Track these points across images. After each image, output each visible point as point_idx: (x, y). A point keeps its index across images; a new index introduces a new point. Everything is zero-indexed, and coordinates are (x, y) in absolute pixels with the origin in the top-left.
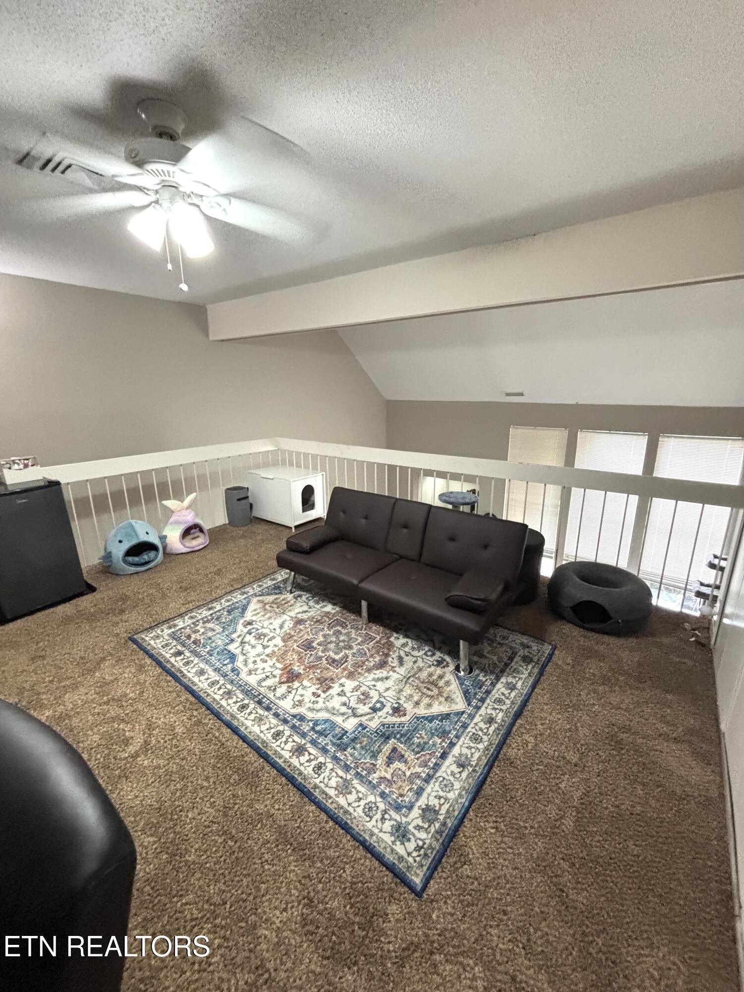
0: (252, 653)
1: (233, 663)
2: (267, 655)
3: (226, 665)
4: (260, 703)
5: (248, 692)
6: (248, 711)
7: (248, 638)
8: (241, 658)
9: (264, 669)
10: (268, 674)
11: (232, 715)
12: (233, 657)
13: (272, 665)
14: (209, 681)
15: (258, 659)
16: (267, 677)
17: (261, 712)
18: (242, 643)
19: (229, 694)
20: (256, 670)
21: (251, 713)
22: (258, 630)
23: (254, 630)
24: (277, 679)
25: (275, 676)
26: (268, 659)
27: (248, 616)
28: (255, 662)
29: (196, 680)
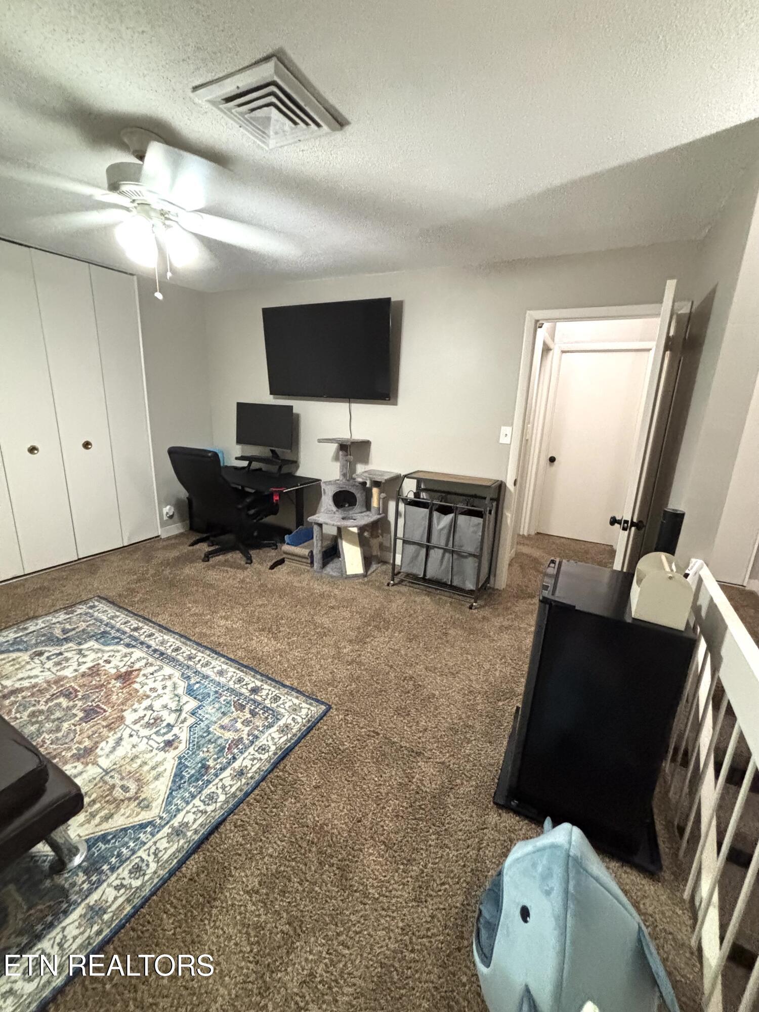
0: (167, 699)
1: (189, 685)
2: (148, 697)
3: (197, 683)
4: (162, 654)
5: (173, 661)
7: (170, 718)
8: (180, 691)
9: (155, 681)
10: (152, 676)
11: (186, 644)
12: (190, 691)
13: (145, 687)
14: (211, 666)
15: (160, 691)
16: (152, 674)
17: (162, 649)
18: (179, 711)
19: (190, 658)
20: (163, 680)
21: (171, 646)
22: (157, 733)
23: (163, 731)
24: (142, 673)
25: (144, 675)
26: (148, 693)
27: (169, 762)
28: (164, 688)
29: (225, 667)
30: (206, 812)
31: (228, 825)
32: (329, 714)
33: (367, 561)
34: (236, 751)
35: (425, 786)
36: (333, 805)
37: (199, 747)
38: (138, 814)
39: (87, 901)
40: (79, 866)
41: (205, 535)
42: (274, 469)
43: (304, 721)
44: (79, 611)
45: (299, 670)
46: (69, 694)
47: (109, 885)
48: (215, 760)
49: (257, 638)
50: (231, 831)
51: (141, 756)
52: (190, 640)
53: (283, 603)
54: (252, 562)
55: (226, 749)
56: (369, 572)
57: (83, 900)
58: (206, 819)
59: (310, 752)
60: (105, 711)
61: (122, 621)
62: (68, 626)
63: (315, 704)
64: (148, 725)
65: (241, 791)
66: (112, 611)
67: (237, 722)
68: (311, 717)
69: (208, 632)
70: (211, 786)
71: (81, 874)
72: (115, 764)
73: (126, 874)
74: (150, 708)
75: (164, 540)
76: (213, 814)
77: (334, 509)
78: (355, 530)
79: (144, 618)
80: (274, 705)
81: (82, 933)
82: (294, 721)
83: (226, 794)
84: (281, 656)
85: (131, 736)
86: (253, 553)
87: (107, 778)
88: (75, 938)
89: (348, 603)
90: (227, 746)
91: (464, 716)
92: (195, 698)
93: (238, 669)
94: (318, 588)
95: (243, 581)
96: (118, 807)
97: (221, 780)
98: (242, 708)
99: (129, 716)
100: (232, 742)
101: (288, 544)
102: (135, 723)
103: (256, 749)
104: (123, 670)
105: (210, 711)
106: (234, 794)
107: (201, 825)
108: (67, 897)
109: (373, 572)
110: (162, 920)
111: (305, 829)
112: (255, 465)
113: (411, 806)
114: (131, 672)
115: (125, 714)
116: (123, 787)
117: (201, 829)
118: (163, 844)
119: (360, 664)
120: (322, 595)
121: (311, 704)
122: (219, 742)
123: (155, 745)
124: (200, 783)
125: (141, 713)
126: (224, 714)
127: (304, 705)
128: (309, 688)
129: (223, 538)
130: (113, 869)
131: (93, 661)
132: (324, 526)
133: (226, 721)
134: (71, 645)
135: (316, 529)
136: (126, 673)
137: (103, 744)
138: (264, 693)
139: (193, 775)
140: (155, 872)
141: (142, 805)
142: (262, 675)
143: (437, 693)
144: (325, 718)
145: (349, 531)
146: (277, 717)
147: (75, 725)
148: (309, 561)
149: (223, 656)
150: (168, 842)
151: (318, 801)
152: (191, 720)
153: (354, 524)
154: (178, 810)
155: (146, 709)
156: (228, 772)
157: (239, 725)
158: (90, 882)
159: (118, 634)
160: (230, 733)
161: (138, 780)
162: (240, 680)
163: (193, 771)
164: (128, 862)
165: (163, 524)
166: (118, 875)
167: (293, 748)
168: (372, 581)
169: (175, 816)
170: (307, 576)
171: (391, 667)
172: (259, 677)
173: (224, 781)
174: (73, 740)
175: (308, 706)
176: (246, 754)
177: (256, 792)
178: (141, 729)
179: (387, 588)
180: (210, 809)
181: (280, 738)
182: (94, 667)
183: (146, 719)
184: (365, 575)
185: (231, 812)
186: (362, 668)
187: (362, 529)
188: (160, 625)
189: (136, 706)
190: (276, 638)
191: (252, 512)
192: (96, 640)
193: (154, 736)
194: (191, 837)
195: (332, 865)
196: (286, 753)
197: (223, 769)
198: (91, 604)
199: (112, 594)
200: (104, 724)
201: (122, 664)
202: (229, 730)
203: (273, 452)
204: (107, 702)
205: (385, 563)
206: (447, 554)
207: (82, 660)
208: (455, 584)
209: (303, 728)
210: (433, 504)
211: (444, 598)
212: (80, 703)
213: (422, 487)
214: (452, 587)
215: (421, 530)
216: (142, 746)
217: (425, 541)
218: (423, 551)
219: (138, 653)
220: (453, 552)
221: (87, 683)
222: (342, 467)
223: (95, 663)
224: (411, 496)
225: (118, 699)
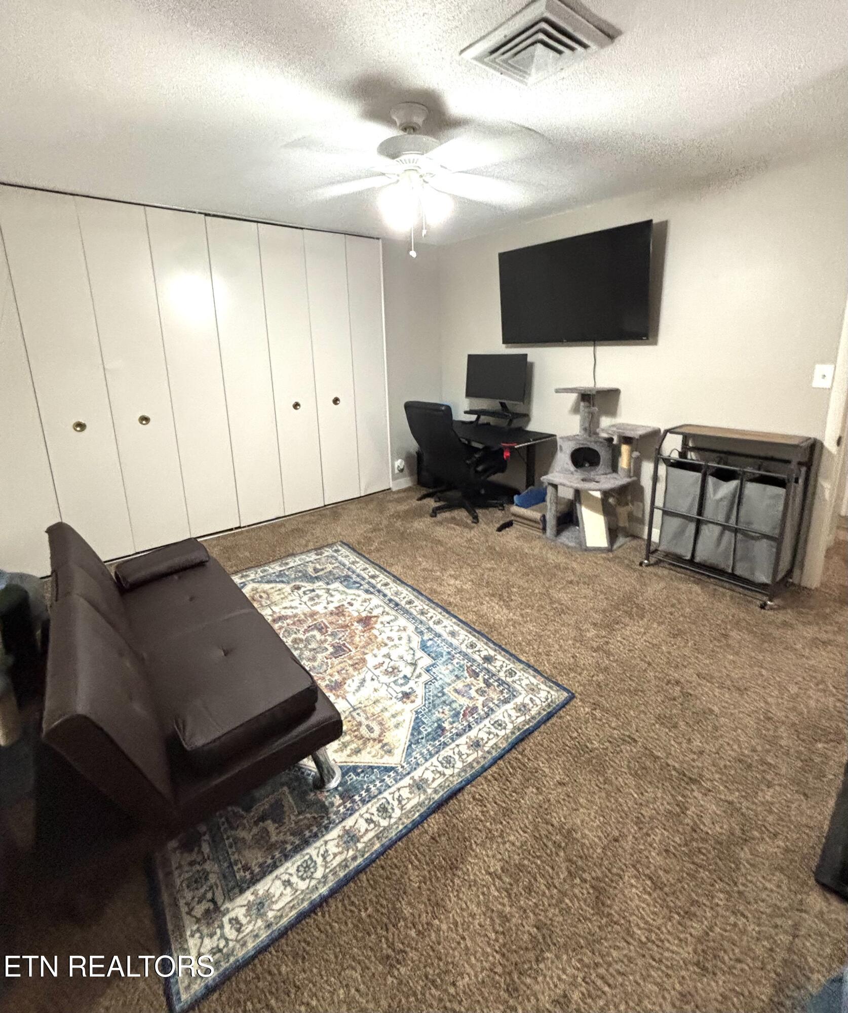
0: (402, 650)
1: (423, 641)
2: (386, 645)
3: (431, 639)
4: (397, 605)
5: (406, 613)
6: (406, 600)
7: (407, 671)
8: (415, 645)
9: (391, 630)
10: (388, 625)
11: (418, 598)
12: (423, 647)
13: (383, 634)
14: (443, 625)
15: (397, 642)
16: (388, 623)
17: (397, 599)
18: (414, 665)
19: (422, 613)
20: (399, 630)
21: (404, 598)
22: (395, 682)
23: (401, 681)
24: (380, 620)
25: (382, 623)
26: (386, 641)
27: (407, 713)
28: (400, 639)
29: (456, 628)
30: (444, 775)
31: (465, 796)
32: (572, 703)
33: (613, 533)
34: (471, 719)
35: (704, 825)
36: (581, 810)
37: (434, 706)
38: (382, 757)
39: (343, 824)
40: (336, 789)
41: (431, 490)
42: (503, 423)
43: (544, 704)
44: (326, 554)
45: (535, 646)
46: (321, 629)
47: (361, 816)
48: (452, 723)
49: (488, 603)
50: (470, 803)
51: (381, 701)
52: (422, 594)
53: (513, 570)
54: (478, 521)
55: (461, 715)
56: (615, 546)
57: (340, 822)
58: (445, 781)
59: (551, 742)
60: (350, 651)
61: (360, 566)
62: (318, 566)
63: (555, 688)
64: (387, 672)
65: (478, 763)
66: (353, 557)
67: (470, 689)
68: (552, 702)
69: (439, 589)
70: (447, 749)
71: (338, 797)
72: (360, 703)
73: (374, 810)
75: (394, 493)
76: (451, 779)
77: (572, 468)
78: (598, 495)
79: (380, 567)
80: (509, 680)
81: (341, 853)
82: (532, 702)
83: (463, 762)
84: (515, 627)
85: (373, 679)
86: (480, 512)
87: (354, 714)
88: (335, 855)
89: (590, 580)
90: (462, 712)
92: (429, 655)
93: (470, 633)
94: (552, 557)
95: (470, 540)
96: (364, 744)
97: (458, 746)
98: (476, 675)
99: (371, 661)
100: (467, 709)
101: (517, 505)
102: (376, 667)
103: (492, 722)
104: (364, 614)
105: (444, 672)
106: (471, 765)
107: (440, 786)
108: (327, 814)
109: (620, 547)
110: (407, 868)
111: (550, 828)
112: (484, 419)
113: (686, 844)
114: (371, 617)
115: (366, 657)
116: (368, 726)
117: (440, 790)
118: (405, 793)
119: (608, 654)
120: (557, 567)
121: (550, 687)
122: (454, 706)
123: (395, 695)
124: (437, 743)
125: (380, 659)
126: (458, 677)
127: (542, 686)
128: (547, 668)
129: (450, 494)
130: (364, 802)
131: (339, 601)
132: (560, 488)
133: (460, 685)
134: (321, 583)
135: (550, 490)
136: (366, 617)
137: (349, 682)
138: (498, 664)
139: (429, 734)
140: (400, 819)
141: (385, 748)
142: (495, 644)
143: (716, 709)
144: (567, 707)
145: (592, 496)
146: (513, 694)
147: (327, 659)
148: (541, 527)
149: (455, 617)
150: (410, 793)
151: (564, 800)
152: (426, 677)
153: (598, 488)
154: (418, 764)
155: (384, 656)
156: (463, 740)
157: (473, 693)
158: (345, 807)
159: (358, 580)
160: (465, 698)
161: (381, 724)
162: (472, 646)
163: (430, 730)
164: (375, 800)
165: (394, 478)
166: (368, 809)
167: (533, 732)
168: (618, 557)
169: (415, 769)
170: (537, 544)
171: (649, 664)
172: (491, 645)
173: (460, 747)
174: (325, 671)
175: (548, 689)
176: (481, 725)
177: (494, 769)
178: (380, 675)
179: (639, 567)
180: (448, 772)
181: (517, 717)
182: (339, 607)
183: (385, 667)
184: (610, 550)
185: (469, 782)
186: (612, 658)
187: (606, 494)
188: (394, 576)
189: (376, 651)
190: (508, 607)
191: (480, 468)
192: (341, 582)
193: (392, 685)
194: (431, 794)
195: (584, 881)
196: (525, 736)
197: (459, 735)
198: (335, 548)
199: (351, 540)
200: (350, 662)
201: (362, 609)
202: (463, 696)
203: (503, 405)
204: (352, 643)
205: (635, 537)
206: (727, 533)
207: (330, 599)
208: (738, 572)
209: (542, 712)
210: (708, 466)
211: (721, 589)
212: (330, 639)
213: (691, 445)
214: (733, 576)
215: (689, 499)
216: (383, 692)
217: (694, 513)
218: (692, 527)
219: (376, 600)
220: (736, 531)
221: (334, 621)
222: (583, 421)
223: (341, 604)
224: (675, 456)
225: (360, 642)
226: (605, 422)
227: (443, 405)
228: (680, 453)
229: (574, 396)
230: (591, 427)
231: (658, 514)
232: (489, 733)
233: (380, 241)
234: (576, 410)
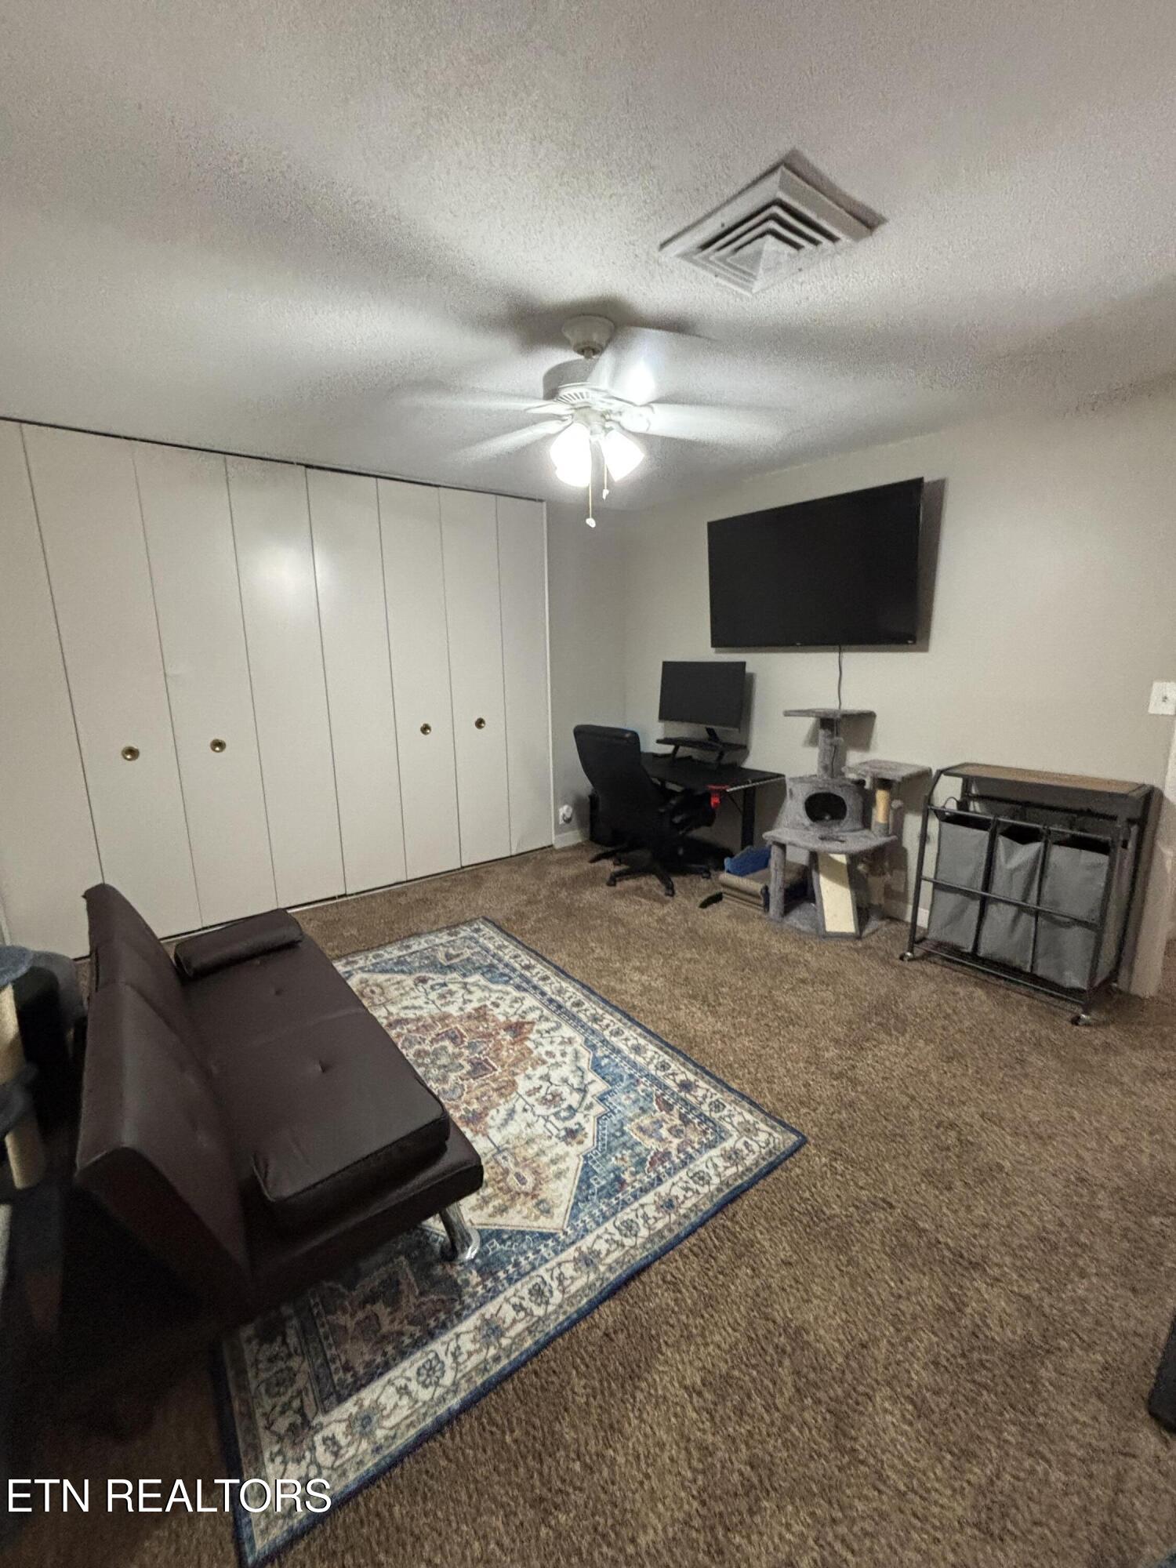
0: (566, 1071)
1: (595, 1057)
2: (544, 1062)
3: (606, 1057)
4: (560, 1007)
5: (573, 1018)
6: (572, 1000)
7: (573, 1099)
8: (584, 1063)
9: (551, 1042)
10: (547, 1035)
12: (596, 1066)
13: (540, 1048)
14: (624, 1037)
15: (559, 1058)
16: (548, 1032)
17: (559, 999)
18: (583, 1091)
19: (595, 1019)
20: (562, 1043)
21: (570, 998)
22: (556, 1114)
23: (563, 1114)
24: (536, 1027)
25: (539, 1032)
26: (544, 1057)
27: (572, 1158)
29: (642, 1042)
30: (623, 1246)
31: (652, 1277)
32: (803, 1150)
33: (863, 913)
34: (661, 1169)
35: (990, 1328)
36: (816, 1302)
37: (610, 1150)
38: (537, 1218)
39: (483, 1310)
40: (472, 1261)
41: (609, 849)
42: (711, 757)
43: (763, 1151)
44: (463, 934)
45: (752, 1070)
46: (455, 1038)
47: (507, 1300)
48: (634, 1174)
49: (687, 1007)
50: (659, 1287)
51: (537, 1140)
52: (593, 993)
53: (722, 962)
54: (673, 894)
55: (648, 1164)
56: (866, 932)
57: (477, 1308)
58: (624, 1255)
59: (773, 1203)
60: (495, 1070)
61: (512, 955)
62: (452, 951)
63: (779, 1128)
64: (544, 1101)
65: (671, 1230)
66: (499, 939)
67: (661, 1126)
68: (774, 1147)
69: (618, 987)
70: (628, 1210)
71: (475, 1273)
72: (508, 1142)
73: (525, 1293)
74: (546, 1078)
75: (557, 851)
76: (632, 1252)
77: (807, 821)
78: (842, 859)
79: (537, 954)
80: (715, 1116)
81: (478, 1351)
82: (747, 1148)
83: (649, 1229)
84: (724, 1042)
85: (525, 1110)
86: (676, 880)
87: (499, 1157)
88: (470, 1354)
89: (829, 978)
90: (649, 1158)
91: (1068, 1221)
92: (603, 1078)
93: (661, 1049)
94: (778, 946)
95: (661, 920)
96: (513, 1199)
97: (642, 1206)
98: (668, 1107)
99: (523, 1085)
100: (655, 1154)
101: (728, 872)
102: (530, 1094)
103: (691, 1174)
104: (514, 1019)
105: (623, 1101)
106: (660, 1233)
107: (617, 1261)
108: (460, 1296)
109: (873, 933)
110: (570, 1374)
111: (771, 1325)
112: (683, 751)
113: (963, 1355)
114: (523, 1024)
115: (516, 1078)
116: (518, 1175)
117: (618, 1267)
118: (569, 1270)
119: (854, 1082)
120: (784, 958)
121: (773, 1127)
122: (638, 1149)
123: (555, 1132)
124: (614, 1201)
125: (537, 1083)
126: (643, 1110)
127: (762, 1126)
128: (768, 1100)
129: (637, 854)
130: (510, 1280)
131: (480, 1000)
132: (789, 848)
133: (646, 1121)
134: (455, 975)
135: (775, 852)
136: (517, 1023)
137: (493, 1112)
138: (700, 1093)
139: (603, 1187)
140: (560, 1306)
141: (541, 1207)
142: (695, 1065)
143: (1007, 1164)
144: (797, 1156)
145: (831, 859)
146: (721, 1135)
147: (462, 1080)
148: (762, 902)
149: (640, 1025)
150: (575, 1270)
151: (791, 1286)
152: (599, 1109)
153: (840, 849)
154: (586, 1231)
155: (541, 1078)
156: (649, 1198)
157: (664, 1132)
158: (485, 1287)
159: (507, 971)
160: (653, 1140)
161: (535, 1172)
162: (664, 1066)
163: (603, 1182)
164: (527, 1278)
165: (559, 829)
166: (517, 1291)
167: (747, 1189)
168: (870, 948)
169: (583, 1236)
170: (758, 926)
171: (913, 1098)
172: (691, 1067)
173: (646, 1208)
174: (460, 1097)
175: (769, 1130)
176: (676, 1179)
177: (693, 1240)
178: (536, 1104)
179: (899, 962)
180: (629, 1242)
181: (726, 1168)
182: (480, 1008)
183: (543, 1092)
184: (858, 937)
185: (658, 1257)
186: (859, 1089)
187: (854, 858)
188: (556, 967)
189: (530, 1071)
190: (714, 1013)
191: (677, 820)
192: (483, 974)
193: (552, 1118)
194: (604, 1273)
195: (818, 1402)
196: (736, 1195)
197: (644, 1191)
198: (476, 926)
199: (498, 916)
200: (494, 1085)
201: (511, 1011)
202: (651, 1136)
203: (710, 731)
204: (497, 1059)
205: (894, 919)
206: (1024, 917)
207: (467, 997)
208: (1039, 972)
209: (761, 1161)
210: (999, 822)
211: (1014, 995)
212: (466, 1052)
213: (974, 791)
214: (1034, 978)
215: (971, 868)
216: (539, 1128)
217: (977, 887)
218: (974, 907)
219: (530, 1001)
220: (1037, 914)
221: (473, 1027)
222: (823, 754)
223: (482, 1004)
224: (952, 806)
225: (508, 1057)
226: (854, 758)
227: (626, 731)
228: (959, 803)
229: (809, 722)
230: (834, 764)
231: (927, 888)
232: (687, 1189)
233: (544, 504)
234: (813, 741)
